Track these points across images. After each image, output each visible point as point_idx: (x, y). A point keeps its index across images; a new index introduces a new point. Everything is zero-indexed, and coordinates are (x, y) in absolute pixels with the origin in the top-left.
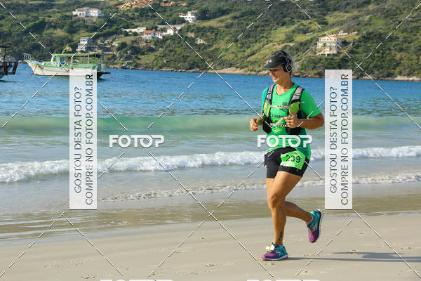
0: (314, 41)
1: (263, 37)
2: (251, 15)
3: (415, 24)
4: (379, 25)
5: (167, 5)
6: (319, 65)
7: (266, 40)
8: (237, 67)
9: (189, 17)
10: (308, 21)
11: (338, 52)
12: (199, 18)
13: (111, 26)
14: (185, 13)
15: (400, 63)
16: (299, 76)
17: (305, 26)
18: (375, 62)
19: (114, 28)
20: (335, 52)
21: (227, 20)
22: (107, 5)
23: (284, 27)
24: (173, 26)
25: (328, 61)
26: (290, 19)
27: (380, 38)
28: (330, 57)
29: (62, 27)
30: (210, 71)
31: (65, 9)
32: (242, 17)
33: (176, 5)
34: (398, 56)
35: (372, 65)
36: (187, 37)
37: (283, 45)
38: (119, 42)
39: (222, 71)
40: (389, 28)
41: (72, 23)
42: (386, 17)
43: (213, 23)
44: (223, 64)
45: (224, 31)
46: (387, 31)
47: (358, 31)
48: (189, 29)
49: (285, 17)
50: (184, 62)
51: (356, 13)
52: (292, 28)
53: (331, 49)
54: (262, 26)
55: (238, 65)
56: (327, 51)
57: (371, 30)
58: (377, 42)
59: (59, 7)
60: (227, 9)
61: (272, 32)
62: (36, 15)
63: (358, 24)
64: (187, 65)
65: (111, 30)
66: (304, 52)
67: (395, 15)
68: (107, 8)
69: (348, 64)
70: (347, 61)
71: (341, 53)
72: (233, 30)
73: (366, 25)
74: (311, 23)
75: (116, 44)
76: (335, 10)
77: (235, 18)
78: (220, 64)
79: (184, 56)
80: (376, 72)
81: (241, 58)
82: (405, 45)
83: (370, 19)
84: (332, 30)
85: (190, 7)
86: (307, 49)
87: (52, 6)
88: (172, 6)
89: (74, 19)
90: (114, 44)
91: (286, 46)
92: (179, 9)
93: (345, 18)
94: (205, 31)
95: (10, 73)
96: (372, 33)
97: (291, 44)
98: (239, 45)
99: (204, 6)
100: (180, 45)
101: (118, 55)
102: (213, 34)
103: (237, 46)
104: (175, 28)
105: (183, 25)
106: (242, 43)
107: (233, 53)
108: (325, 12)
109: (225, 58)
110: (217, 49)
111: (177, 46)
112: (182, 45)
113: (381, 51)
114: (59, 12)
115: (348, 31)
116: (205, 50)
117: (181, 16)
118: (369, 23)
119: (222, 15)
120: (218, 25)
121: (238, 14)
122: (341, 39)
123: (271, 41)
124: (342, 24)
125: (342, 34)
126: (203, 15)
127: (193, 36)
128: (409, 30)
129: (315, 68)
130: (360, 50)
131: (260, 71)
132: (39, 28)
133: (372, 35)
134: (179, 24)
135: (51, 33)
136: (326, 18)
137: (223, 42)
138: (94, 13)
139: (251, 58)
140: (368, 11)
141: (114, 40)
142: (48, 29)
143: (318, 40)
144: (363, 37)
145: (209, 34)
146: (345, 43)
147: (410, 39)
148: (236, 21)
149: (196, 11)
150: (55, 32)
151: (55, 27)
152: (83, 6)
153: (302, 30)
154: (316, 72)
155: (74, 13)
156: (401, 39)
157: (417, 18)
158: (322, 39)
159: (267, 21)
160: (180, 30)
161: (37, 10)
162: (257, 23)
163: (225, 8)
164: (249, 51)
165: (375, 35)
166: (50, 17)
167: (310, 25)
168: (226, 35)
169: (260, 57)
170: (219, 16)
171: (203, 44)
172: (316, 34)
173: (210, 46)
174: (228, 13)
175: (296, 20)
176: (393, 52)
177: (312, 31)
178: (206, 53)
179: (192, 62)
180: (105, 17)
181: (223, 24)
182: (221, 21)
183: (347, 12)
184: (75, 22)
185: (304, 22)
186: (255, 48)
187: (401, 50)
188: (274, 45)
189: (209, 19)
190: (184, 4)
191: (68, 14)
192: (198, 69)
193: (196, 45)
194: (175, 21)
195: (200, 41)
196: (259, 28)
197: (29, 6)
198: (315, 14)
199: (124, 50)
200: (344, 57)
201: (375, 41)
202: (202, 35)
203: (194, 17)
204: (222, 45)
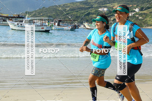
5: (129, 6)
9: (137, 10)
12: (140, 10)
13: (111, 13)
14: (135, 8)
19: (112, 14)
21: (150, 10)
22: (110, 7)
24: (131, 13)
29: (95, 14)
30: (143, 28)
31: (96, 8)
33: (133, 6)
36: (136, 17)
38: (113, 18)
39: (148, 28)
41: (98, 13)
43: (145, 12)
44: (148, 25)
45: (149, 14)
48: (137, 14)
59: (95, 8)
60: (151, 7)
62: (87, 10)
65: (110, 15)
68: (110, 8)
75: (112, 19)
78: (147, 25)
85: (137, 7)
87: (92, 8)
88: (131, 6)
89: (99, 11)
90: (111, 19)
92: (134, 7)
94: (142, 14)
95: (77, 28)
99: (142, 6)
101: (112, 23)
102: (145, 15)
104: (132, 14)
105: (135, 13)
109: (149, 23)
110: (146, 20)
114: (94, 9)
116: (142, 21)
117: (134, 10)
119: (148, 9)
120: (147, 12)
126: (142, 9)
127: (138, 16)
132: (88, 14)
134: (133, 12)
135: (92, 16)
138: (105, 9)
141: (111, 18)
142: (91, 15)
145: (143, 15)
149: (139, 8)
150: (93, 16)
151: (93, 14)
152: (102, 7)
155: (99, 10)
160: (134, 14)
161: (88, 9)
163: (150, 7)
166: (92, 11)
168: (150, 15)
170: (147, 9)
171: (141, 19)
173: (144, 19)
174: (151, 8)
178: (142, 22)
180: (109, 11)
181: (149, 12)
184: (99, 12)
189: (144, 10)
190: (135, 6)
191: (97, 10)
193: (139, 19)
194: (132, 11)
195: (140, 18)
197: (86, 8)
199: (114, 21)
202: (141, 16)
203: (138, 10)
204: (148, 19)
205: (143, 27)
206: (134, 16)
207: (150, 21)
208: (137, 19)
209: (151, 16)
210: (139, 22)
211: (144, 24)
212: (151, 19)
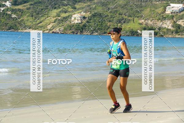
0: (70, 17)
1: (45, 14)
2: (39, 3)
3: (115, 9)
4: (100, 10)
6: (73, 28)
7: (47, 16)
8: (33, 29)
9: (8, 4)
10: (67, 7)
11: (81, 22)
12: (13, 5)
14: (6, 2)
15: (109, 27)
16: (63, 33)
17: (65, 9)
18: (98, 27)
20: (80, 22)
21: (27, 5)
23: (56, 10)
25: (77, 26)
26: (58, 6)
27: (100, 15)
28: (78, 24)
30: (19, 31)
32: (34, 4)
34: (109, 24)
35: (97, 28)
36: (7, 14)
37: (55, 18)
40: (104, 11)
42: (103, 6)
43: (20, 7)
44: (25, 27)
45: (26, 11)
46: (103, 12)
47: (90, 12)
48: (8, 9)
49: (55, 5)
50: (6, 26)
51: (89, 4)
52: (60, 10)
53: (78, 20)
54: (45, 9)
55: (33, 28)
56: (76, 22)
57: (96, 12)
58: (99, 17)
60: (27, 0)
61: (50, 12)
63: (90, 9)
64: (7, 28)
66: (65, 22)
67: (107, 5)
69: (86, 28)
70: (86, 26)
71: (83, 22)
72: (30, 11)
73: (94, 9)
74: (68, 8)
76: (79, 2)
77: (31, 5)
79: (5, 23)
80: (99, 32)
81: (35, 24)
82: (112, 19)
83: (96, 6)
84: (78, 11)
86: (67, 21)
91: (57, 19)
93: (84, 6)
94: (16, 11)
96: (97, 13)
97: (59, 18)
98: (34, 18)
100: (3, 17)
102: (21, 13)
103: (33, 18)
105: (4, 8)
106: (35, 17)
107: (31, 22)
108: (75, 3)
109: (27, 24)
110: (23, 20)
111: (2, 18)
112: (4, 18)
113: (101, 22)
115: (86, 12)
116: (16, 21)
117: (4, 3)
118: (95, 9)
120: (23, 8)
121: (32, 3)
122: (82, 16)
123: (50, 16)
124: (83, 9)
125: (83, 14)
126: (15, 3)
127: (10, 13)
128: (113, 12)
129: (71, 29)
130: (91, 21)
131: (44, 31)
133: (96, 14)
136: (75, 5)
137: (25, 16)
139: (40, 25)
140: (94, 3)
143: (72, 16)
144: (93, 15)
145: (18, 12)
146: (84, 18)
147: (113, 16)
148: (32, 6)
149: (11, 1)
153: (64, 11)
154: (71, 31)
156: (110, 16)
157: (116, 7)
158: (74, 16)
159: (47, 6)
160: (3, 10)
162: (42, 8)
164: (39, 21)
165: (98, 14)
167: (68, 9)
168: (27, 13)
169: (44, 24)
170: (23, 4)
171: (15, 17)
172: (71, 13)
173: (19, 18)
174: (28, 2)
175: (61, 7)
176: (106, 22)
177: (69, 12)
178: (17, 22)
179: (10, 26)
181: (25, 8)
182: (24, 6)
183: (85, 3)
185: (65, 7)
186: (42, 20)
187: (110, 21)
188: (51, 18)
189: (18, 5)
192: (13, 30)
193: (12, 18)
195: (13, 16)
196: (43, 10)
198: (70, 3)
200: (84, 24)
201: (98, 17)
202: (15, 13)
203: (10, 4)
204: (25, 18)
205: (19, 29)
206: (4, 14)
207: (28, 20)
208: (9, 17)
209: (29, 13)
210: (13, 22)
211: (20, 26)
212: (29, 18)
